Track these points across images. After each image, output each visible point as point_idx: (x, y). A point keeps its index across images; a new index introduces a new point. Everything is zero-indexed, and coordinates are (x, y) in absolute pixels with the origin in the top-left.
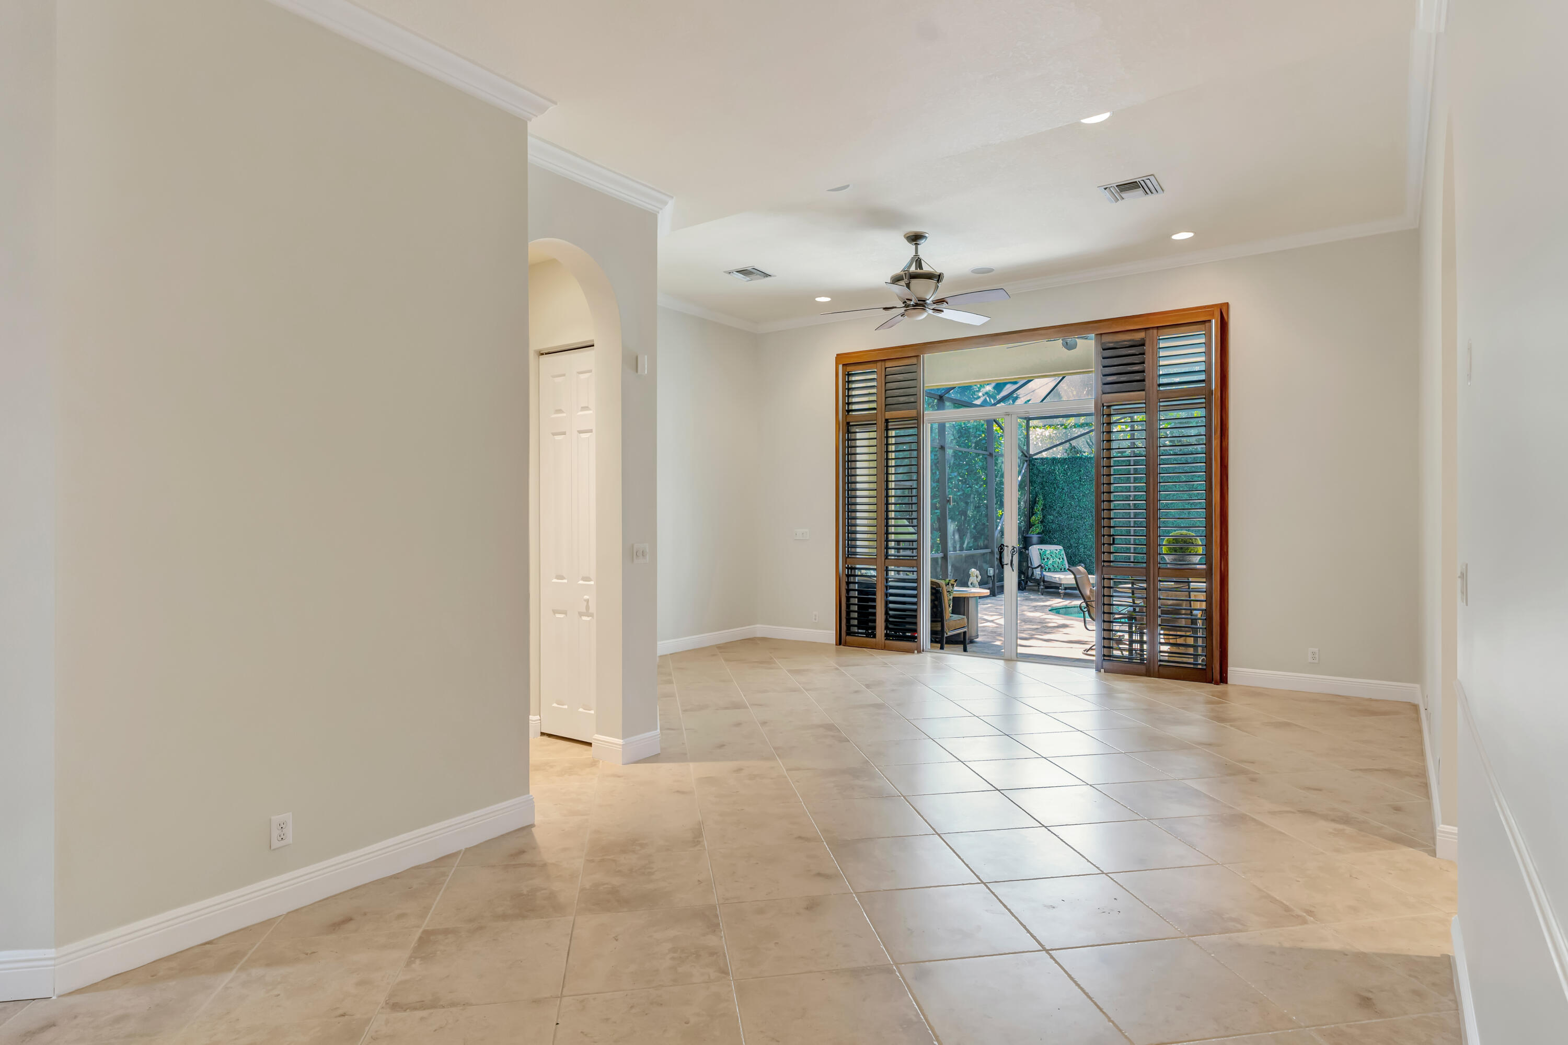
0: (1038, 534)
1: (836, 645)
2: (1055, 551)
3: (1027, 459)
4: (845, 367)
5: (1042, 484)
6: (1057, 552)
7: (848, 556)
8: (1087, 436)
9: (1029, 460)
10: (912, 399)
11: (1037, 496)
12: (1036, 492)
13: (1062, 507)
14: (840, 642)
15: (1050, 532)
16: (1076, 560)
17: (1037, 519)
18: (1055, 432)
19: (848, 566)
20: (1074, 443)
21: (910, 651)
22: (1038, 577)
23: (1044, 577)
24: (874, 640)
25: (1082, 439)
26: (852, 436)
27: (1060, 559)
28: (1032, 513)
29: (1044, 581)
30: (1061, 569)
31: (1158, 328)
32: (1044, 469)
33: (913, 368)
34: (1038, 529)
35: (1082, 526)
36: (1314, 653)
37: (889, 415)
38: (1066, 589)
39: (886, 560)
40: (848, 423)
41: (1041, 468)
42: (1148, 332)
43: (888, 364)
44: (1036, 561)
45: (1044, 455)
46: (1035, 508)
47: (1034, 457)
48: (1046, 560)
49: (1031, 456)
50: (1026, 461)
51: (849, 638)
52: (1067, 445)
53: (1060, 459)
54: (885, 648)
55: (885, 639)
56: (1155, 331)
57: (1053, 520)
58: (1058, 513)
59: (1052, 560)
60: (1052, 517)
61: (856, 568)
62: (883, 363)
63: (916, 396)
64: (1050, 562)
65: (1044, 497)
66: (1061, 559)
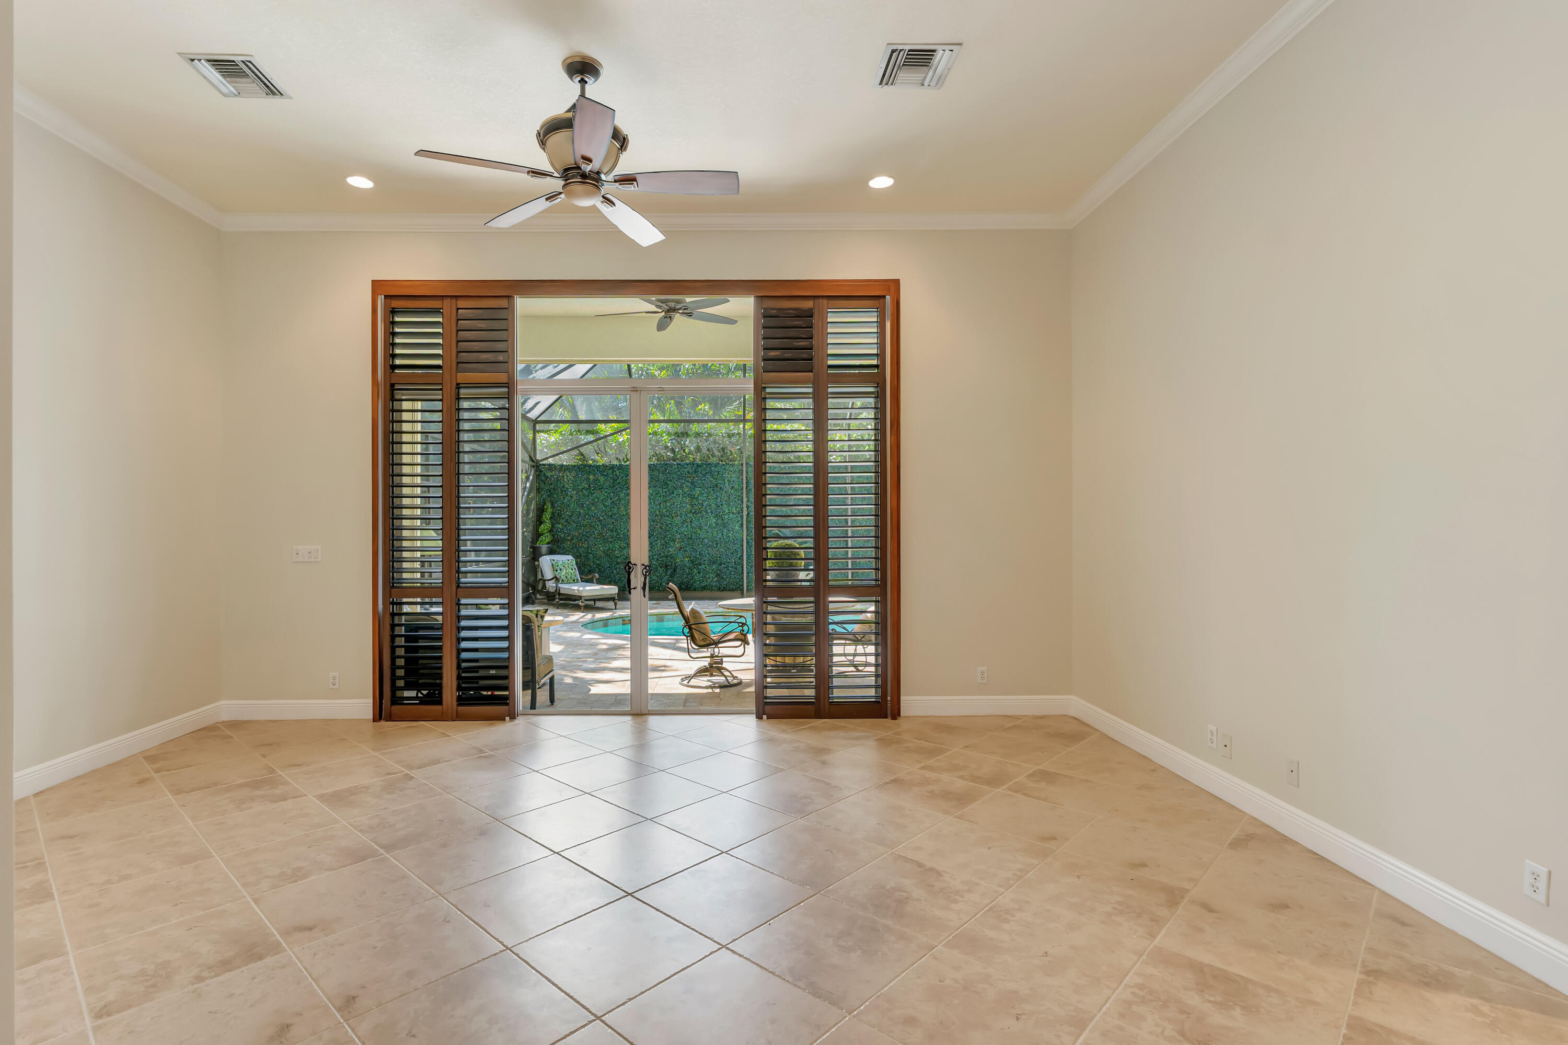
0: (548, 543)
1: (374, 721)
2: (566, 561)
3: (534, 464)
4: (388, 300)
5: (550, 491)
6: (569, 562)
7: (393, 585)
8: (595, 444)
9: (536, 465)
10: (501, 358)
11: (544, 504)
12: (543, 500)
13: (571, 516)
14: (380, 715)
15: (559, 541)
16: (586, 570)
17: (546, 528)
18: (561, 438)
19: (393, 599)
20: (582, 449)
21: (501, 718)
22: (552, 590)
23: (559, 590)
24: (438, 707)
25: (590, 446)
26: (396, 405)
27: (572, 569)
28: (539, 521)
29: (560, 594)
30: (574, 580)
31: (828, 297)
32: (551, 476)
33: (502, 315)
34: (547, 538)
35: (591, 535)
36: (982, 673)
37: (462, 377)
38: (586, 600)
39: (458, 589)
40: (392, 385)
41: (549, 474)
42: (817, 301)
43: (462, 303)
44: (548, 574)
45: (551, 461)
46: (544, 516)
47: (541, 463)
48: (559, 571)
49: (538, 461)
50: (534, 466)
51: (396, 708)
52: (576, 452)
53: (568, 466)
54: (459, 717)
55: (458, 705)
56: (825, 301)
57: (561, 529)
58: (567, 521)
59: (565, 571)
60: (560, 526)
61: (402, 603)
62: (454, 301)
63: (506, 354)
64: (563, 573)
65: (552, 504)
66: (574, 569)
